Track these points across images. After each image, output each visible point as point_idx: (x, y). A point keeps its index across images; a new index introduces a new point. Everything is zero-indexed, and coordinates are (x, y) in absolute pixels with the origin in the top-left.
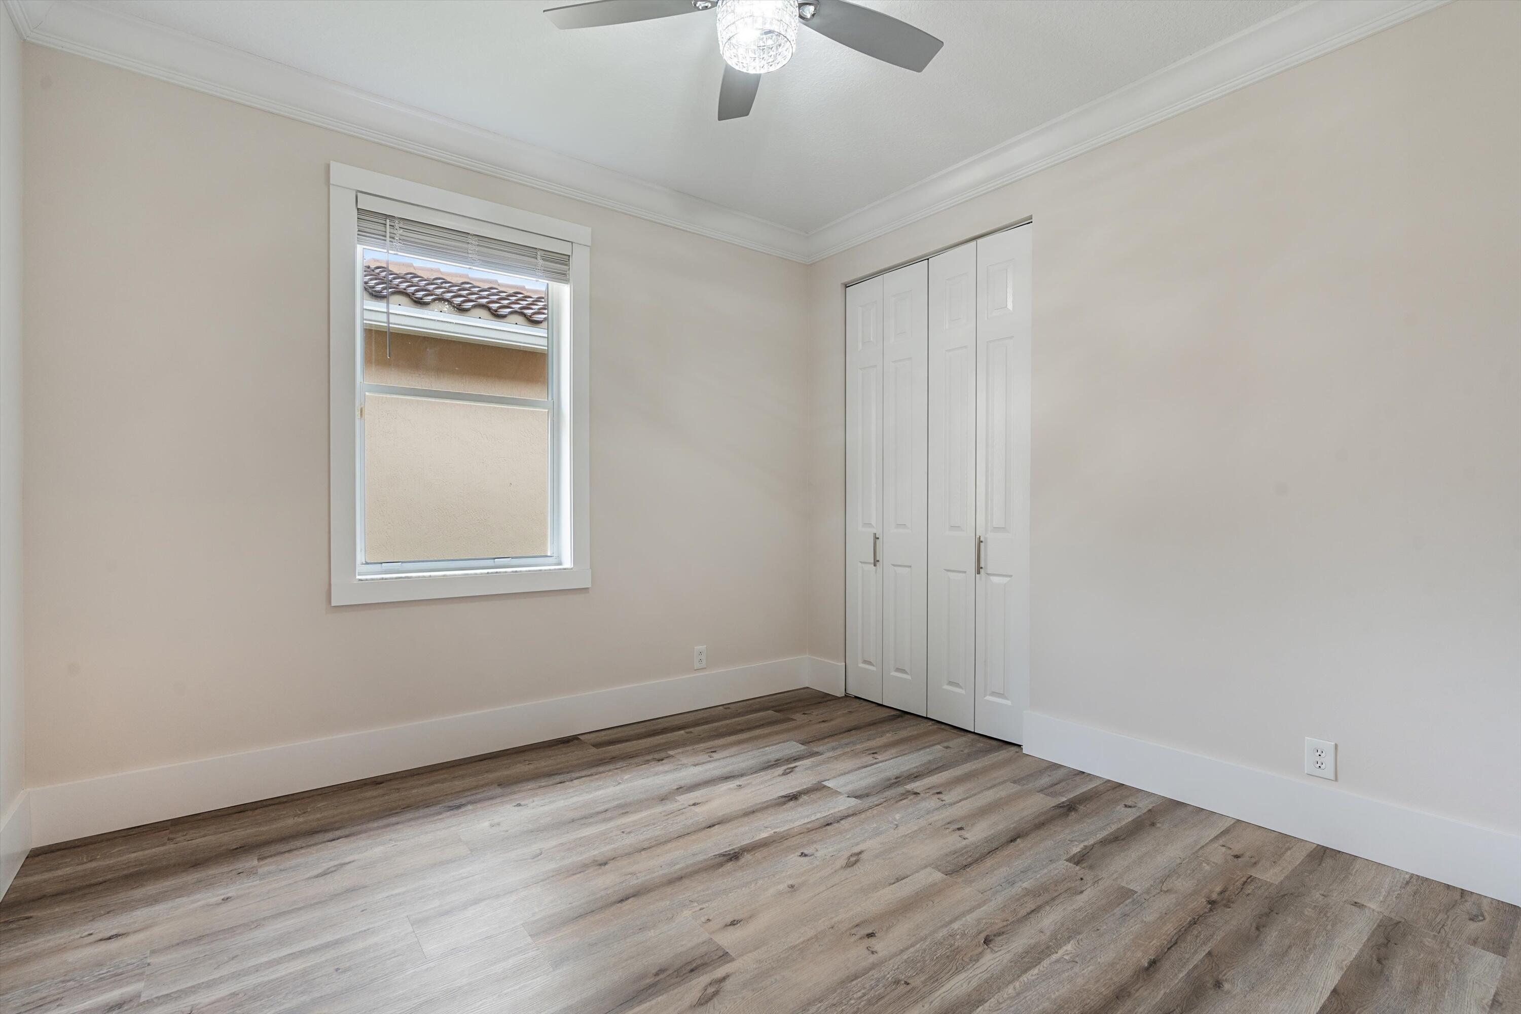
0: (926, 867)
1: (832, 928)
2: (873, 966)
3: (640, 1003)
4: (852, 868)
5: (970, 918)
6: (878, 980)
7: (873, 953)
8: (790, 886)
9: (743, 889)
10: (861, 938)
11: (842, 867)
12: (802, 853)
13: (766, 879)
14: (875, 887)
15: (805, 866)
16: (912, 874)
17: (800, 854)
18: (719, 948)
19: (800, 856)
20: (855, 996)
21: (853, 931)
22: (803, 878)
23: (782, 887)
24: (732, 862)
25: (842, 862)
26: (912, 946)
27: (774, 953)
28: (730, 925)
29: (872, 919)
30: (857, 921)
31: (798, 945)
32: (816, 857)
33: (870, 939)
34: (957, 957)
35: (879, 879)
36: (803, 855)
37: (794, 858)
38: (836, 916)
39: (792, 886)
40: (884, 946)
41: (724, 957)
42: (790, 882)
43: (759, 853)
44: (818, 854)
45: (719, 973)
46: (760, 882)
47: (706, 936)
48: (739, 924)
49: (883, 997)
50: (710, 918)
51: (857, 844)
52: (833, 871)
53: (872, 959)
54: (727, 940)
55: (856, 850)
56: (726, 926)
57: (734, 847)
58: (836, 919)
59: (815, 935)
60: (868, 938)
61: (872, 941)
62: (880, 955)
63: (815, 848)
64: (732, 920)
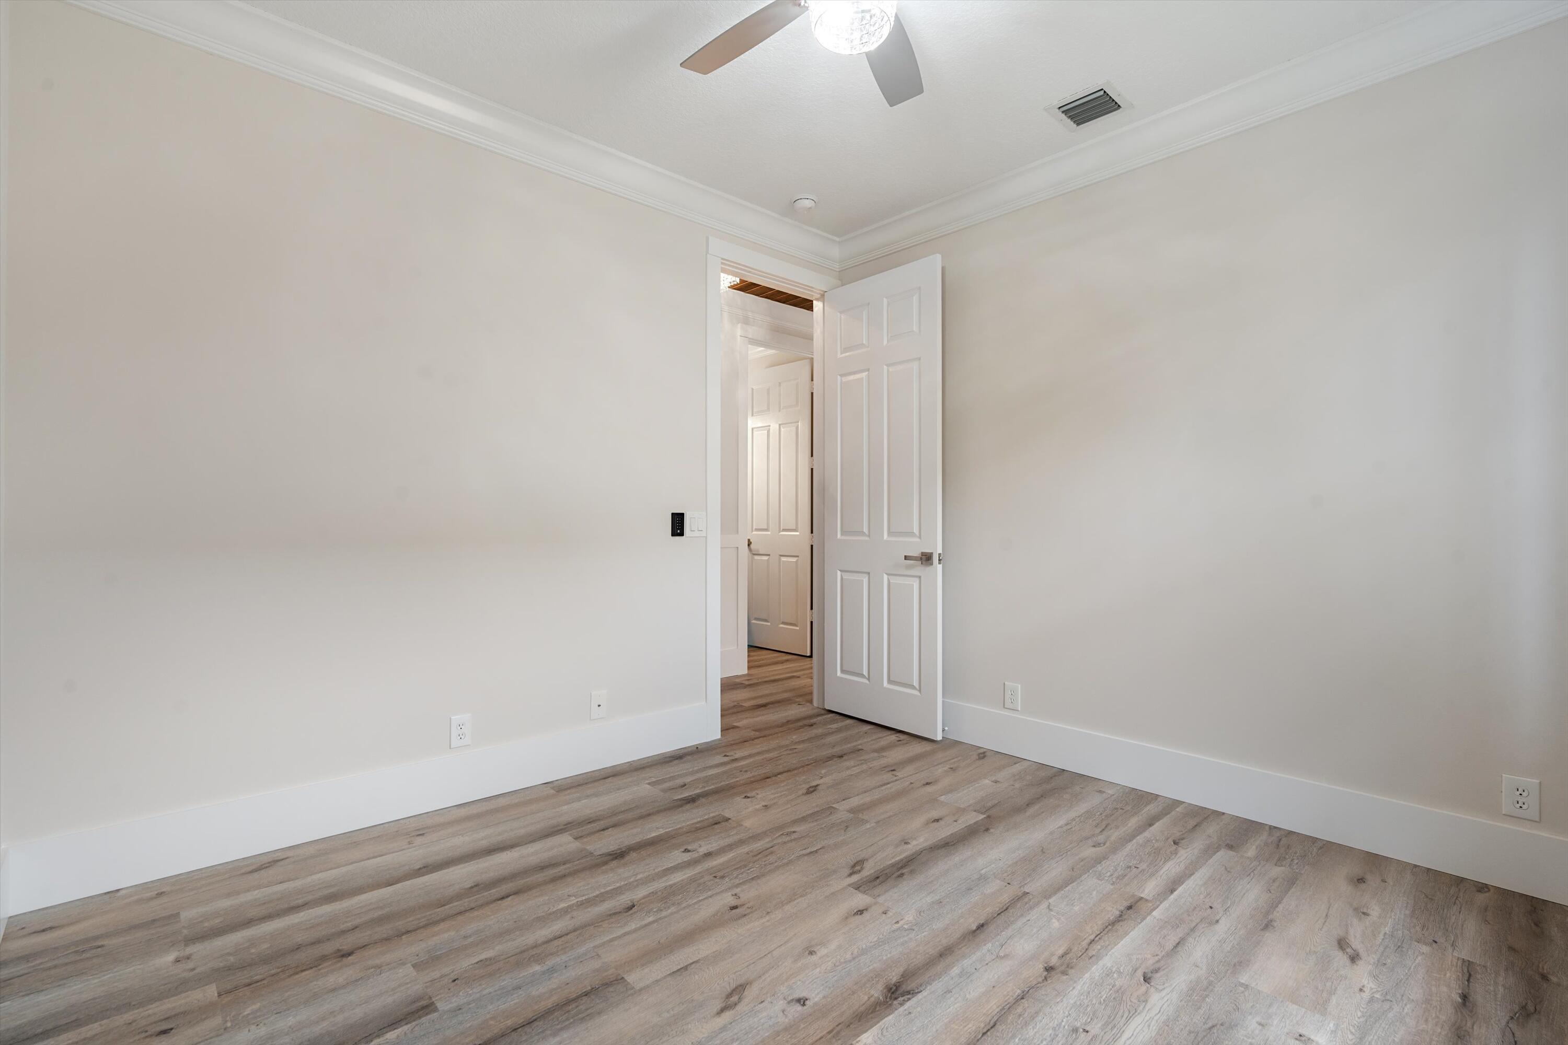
0: (641, 990)
1: (768, 913)
2: (737, 886)
3: (902, 860)
4: (738, 983)
5: (632, 926)
6: (736, 877)
7: (736, 895)
8: (813, 953)
9: (864, 946)
10: (744, 905)
11: (751, 984)
12: (804, 1005)
13: (842, 960)
14: (716, 958)
15: (799, 983)
16: (665, 977)
17: (807, 1003)
18: (864, 892)
19: (807, 1000)
20: (755, 869)
21: (749, 910)
22: (799, 964)
23: (822, 951)
24: (893, 982)
25: (751, 993)
26: (700, 901)
27: (818, 892)
28: (863, 910)
29: (729, 922)
30: (744, 920)
31: (798, 898)
32: (785, 998)
33: (736, 904)
34: (665, 895)
35: (708, 968)
36: (802, 1001)
37: (815, 996)
38: (763, 923)
39: (811, 953)
40: (728, 899)
41: (858, 887)
42: (814, 958)
43: (864, 1001)
44: (781, 1004)
45: (855, 878)
46: (848, 956)
47: (881, 900)
48: (855, 911)
49: (735, 869)
50: (884, 915)
51: (724, 1029)
52: (763, 978)
53: (737, 891)
54: (860, 900)
55: (727, 1015)
56: (866, 910)
57: (901, 1009)
58: (764, 920)
59: (784, 906)
60: (736, 906)
61: (734, 903)
62: (730, 894)
63: (786, 1016)
64: (863, 915)
